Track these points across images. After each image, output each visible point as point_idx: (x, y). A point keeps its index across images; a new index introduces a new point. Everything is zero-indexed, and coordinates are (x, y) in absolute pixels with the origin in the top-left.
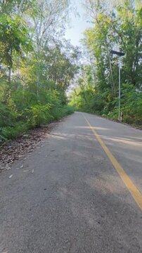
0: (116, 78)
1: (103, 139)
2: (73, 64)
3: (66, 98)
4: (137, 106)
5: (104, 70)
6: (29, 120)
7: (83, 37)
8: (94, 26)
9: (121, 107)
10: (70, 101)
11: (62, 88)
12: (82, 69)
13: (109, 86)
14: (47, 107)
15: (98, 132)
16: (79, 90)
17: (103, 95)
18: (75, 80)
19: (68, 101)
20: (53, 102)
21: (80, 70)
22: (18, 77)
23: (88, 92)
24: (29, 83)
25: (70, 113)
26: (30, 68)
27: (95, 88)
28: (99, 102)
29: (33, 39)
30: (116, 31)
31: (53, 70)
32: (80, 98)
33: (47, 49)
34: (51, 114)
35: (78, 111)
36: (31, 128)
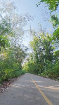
0: (43, 58)
1: (39, 87)
2: (25, 52)
3: (21, 66)
4: (53, 70)
5: (38, 55)
6: (3, 76)
7: (29, 43)
8: (33, 40)
9: (46, 71)
10: (23, 68)
11: (20, 62)
12: (29, 54)
13: (40, 61)
14: (12, 70)
16: (27, 63)
17: (38, 65)
18: (26, 59)
19: (22, 68)
20: (15, 68)
21: (28, 55)
22: (2, 56)
23: (31, 64)
24: (6, 59)
25: (23, 74)
26: (7, 53)
27: (35, 62)
28: (36, 68)
29: (10, 43)
30: (41, 42)
31: (17, 55)
32: (28, 66)
33: (15, 47)
34: (14, 74)
35: (27, 72)
36: (3, 81)
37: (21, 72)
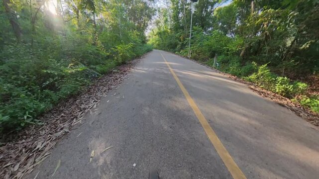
0: (188, 21)
1: (175, 72)
2: (150, 6)
3: (145, 38)
4: (202, 46)
5: (179, 13)
6: (116, 58)
9: (191, 46)
10: (149, 40)
11: (142, 29)
12: (159, 11)
13: (182, 28)
14: (130, 45)
15: (172, 66)
16: (156, 30)
17: (177, 35)
18: (153, 21)
19: (147, 41)
20: (135, 42)
21: (157, 12)
22: (101, 20)
23: (165, 32)
24: (112, 25)
25: (149, 50)
26: (111, 11)
27: (171, 29)
28: (173, 41)
31: (133, 12)
32: (157, 37)
34: (134, 52)
35: (156, 48)
36: (119, 64)
37: (146, 48)
